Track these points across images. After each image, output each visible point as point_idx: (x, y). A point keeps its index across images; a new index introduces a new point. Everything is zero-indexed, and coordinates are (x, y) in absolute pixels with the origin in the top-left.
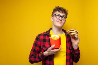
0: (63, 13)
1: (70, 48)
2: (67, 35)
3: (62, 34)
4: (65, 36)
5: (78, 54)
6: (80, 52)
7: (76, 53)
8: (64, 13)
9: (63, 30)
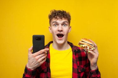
1: (78, 71)
2: (74, 50)
3: (68, 49)
4: (72, 51)
9: (68, 43)
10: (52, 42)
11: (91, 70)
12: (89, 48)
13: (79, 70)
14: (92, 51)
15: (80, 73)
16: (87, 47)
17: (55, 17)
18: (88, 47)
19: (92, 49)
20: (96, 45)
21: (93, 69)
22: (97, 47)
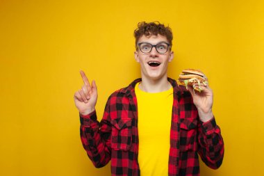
0: (156, 35)
2: (176, 93)
5: (213, 137)
6: (220, 132)
7: (208, 133)
8: (159, 35)
17: (146, 33)
18: (199, 81)
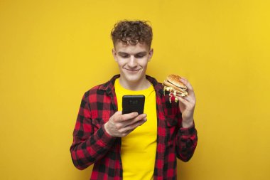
1: (166, 125)
2: (158, 91)
4: (154, 92)
9: (148, 77)
10: (118, 76)
11: (182, 127)
12: (177, 93)
13: (168, 123)
14: (183, 97)
15: (169, 127)
16: (173, 91)
18: (175, 91)
19: (183, 95)
20: (190, 88)
21: (185, 126)
22: (193, 91)
